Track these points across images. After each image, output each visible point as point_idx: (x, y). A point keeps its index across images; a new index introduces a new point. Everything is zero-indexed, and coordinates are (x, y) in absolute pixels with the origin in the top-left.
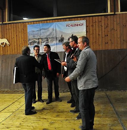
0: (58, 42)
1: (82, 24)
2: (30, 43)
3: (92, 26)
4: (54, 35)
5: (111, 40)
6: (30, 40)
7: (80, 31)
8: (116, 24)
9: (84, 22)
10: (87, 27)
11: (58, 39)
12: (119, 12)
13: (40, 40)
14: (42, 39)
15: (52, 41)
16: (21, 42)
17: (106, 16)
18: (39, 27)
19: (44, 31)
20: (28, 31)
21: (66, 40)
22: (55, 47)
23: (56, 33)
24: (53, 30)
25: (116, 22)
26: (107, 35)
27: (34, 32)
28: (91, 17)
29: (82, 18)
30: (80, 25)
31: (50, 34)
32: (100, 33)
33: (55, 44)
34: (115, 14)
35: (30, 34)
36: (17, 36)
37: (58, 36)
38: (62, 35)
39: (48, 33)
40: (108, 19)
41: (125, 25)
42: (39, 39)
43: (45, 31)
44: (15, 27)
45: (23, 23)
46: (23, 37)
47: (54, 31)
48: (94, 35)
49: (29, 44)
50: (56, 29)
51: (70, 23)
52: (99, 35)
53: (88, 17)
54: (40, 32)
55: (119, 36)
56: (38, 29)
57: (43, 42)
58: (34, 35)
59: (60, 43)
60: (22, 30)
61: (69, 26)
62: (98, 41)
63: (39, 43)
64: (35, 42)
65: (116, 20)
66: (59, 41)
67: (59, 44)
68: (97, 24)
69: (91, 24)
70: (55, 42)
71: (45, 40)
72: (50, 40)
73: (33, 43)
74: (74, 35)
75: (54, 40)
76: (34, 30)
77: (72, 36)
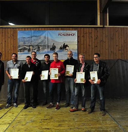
0: (49, 50)
1: (74, 34)
2: (20, 49)
3: (83, 36)
4: (46, 43)
5: (100, 51)
6: (20, 46)
7: (72, 41)
8: (104, 36)
9: (75, 32)
10: (78, 37)
11: (49, 47)
12: (108, 26)
13: (31, 47)
14: (33, 46)
15: (43, 49)
16: (9, 48)
17: (96, 28)
18: (30, 33)
19: (35, 38)
20: (18, 37)
21: (58, 48)
23: (48, 41)
24: (45, 37)
25: (104, 35)
26: (97, 46)
27: (25, 39)
28: (83, 28)
29: (74, 29)
30: (71, 35)
31: (41, 42)
32: (91, 44)
33: (46, 51)
34: (103, 27)
35: (20, 41)
36: (5, 41)
37: (49, 45)
38: (54, 44)
39: (40, 41)
40: (97, 31)
41: (112, 38)
42: (29, 46)
43: (37, 38)
44: (4, 31)
45: (13, 28)
46: (12, 42)
47: (46, 39)
48: (85, 45)
49: (19, 51)
50: (48, 37)
51: (62, 32)
52: (89, 45)
53: (80, 28)
54: (31, 39)
55: (107, 48)
56: (29, 36)
58: (24, 41)
59: (52, 51)
60: (12, 36)
61: (61, 35)
62: (88, 51)
63: (29, 50)
64: (25, 49)
65: (104, 33)
66: (51, 49)
68: (88, 35)
69: (82, 35)
70: (46, 50)
71: (36, 47)
72: (42, 47)
73: (24, 50)
74: (65, 44)
75: (45, 48)
76: (24, 37)
77: (64, 45)
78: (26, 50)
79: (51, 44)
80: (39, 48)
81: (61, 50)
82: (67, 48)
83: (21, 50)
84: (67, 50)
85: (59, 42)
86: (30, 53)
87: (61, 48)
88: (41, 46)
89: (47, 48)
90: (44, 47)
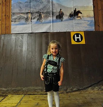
0: (55, 18)
4: (50, 9)
6: (14, 14)
7: (85, 6)
11: (55, 14)
13: (30, 15)
14: (31, 13)
15: (46, 17)
19: (35, 3)
20: (12, 2)
21: (67, 16)
22: (50, 26)
31: (44, 7)
33: (50, 20)
37: (55, 11)
38: (61, 9)
46: (4, 10)
47: (49, 3)
49: (13, 20)
50: (52, 1)
54: (29, 4)
57: (34, 18)
59: (58, 20)
60: (4, 1)
63: (27, 19)
67: (56, 22)
71: (36, 15)
72: (44, 15)
73: (19, 19)
74: (77, 10)
75: (49, 16)
76: (20, 2)
77: (75, 11)
78: (22, 19)
79: (57, 11)
80: (40, 15)
81: (72, 18)
82: (80, 15)
83: (16, 19)
84: (79, 18)
85: (68, 8)
86: (28, 23)
87: (71, 16)
88: (43, 12)
89: (51, 15)
90: (48, 14)
